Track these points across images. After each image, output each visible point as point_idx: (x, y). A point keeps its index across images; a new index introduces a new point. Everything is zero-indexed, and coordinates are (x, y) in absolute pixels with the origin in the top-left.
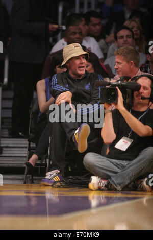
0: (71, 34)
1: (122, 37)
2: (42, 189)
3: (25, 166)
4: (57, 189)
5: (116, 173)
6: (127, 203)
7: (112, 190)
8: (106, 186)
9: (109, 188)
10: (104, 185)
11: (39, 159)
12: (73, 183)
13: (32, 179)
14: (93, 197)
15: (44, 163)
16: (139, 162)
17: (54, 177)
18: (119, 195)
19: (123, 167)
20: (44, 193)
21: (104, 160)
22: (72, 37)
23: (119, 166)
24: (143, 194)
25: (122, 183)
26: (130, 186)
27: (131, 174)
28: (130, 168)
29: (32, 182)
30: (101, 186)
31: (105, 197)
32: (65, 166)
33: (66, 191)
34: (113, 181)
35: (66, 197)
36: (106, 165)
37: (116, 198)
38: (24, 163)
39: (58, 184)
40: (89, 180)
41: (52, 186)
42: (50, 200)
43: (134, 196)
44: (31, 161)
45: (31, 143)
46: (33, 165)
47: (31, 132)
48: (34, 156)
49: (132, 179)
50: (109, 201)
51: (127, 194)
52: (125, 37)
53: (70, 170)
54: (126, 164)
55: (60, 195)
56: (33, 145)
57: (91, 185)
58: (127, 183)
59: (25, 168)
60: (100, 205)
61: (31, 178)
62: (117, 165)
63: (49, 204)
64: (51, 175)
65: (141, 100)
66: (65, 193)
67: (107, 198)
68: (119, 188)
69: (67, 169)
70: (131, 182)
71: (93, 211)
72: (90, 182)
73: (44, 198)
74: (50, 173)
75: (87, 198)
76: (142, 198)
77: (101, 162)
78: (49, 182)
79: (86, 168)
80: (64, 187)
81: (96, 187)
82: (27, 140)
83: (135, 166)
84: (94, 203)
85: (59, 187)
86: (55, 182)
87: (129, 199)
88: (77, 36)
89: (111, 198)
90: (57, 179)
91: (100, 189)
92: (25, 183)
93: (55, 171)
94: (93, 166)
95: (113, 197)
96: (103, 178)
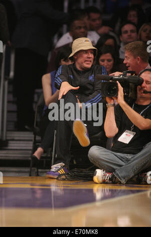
0: (76, 28)
1: (126, 32)
2: (48, 182)
3: (30, 159)
4: (62, 182)
5: (120, 166)
6: (132, 196)
7: (116, 183)
8: (110, 179)
9: (113, 181)
10: (108, 179)
11: (45, 152)
12: (77, 176)
13: (38, 172)
14: (98, 190)
15: (49, 156)
16: (143, 155)
17: (59, 170)
18: (123, 188)
19: (128, 160)
20: (49, 186)
21: (108, 153)
22: (78, 31)
23: (123, 160)
24: (147, 187)
25: (127, 176)
26: (134, 179)
27: (135, 167)
28: (134, 162)
29: (38, 175)
30: (106, 178)
31: (109, 190)
32: (70, 159)
33: (70, 184)
34: (117, 175)
35: (71, 189)
36: (111, 158)
37: (121, 190)
38: (29, 155)
39: (64, 177)
40: (94, 174)
41: (57, 179)
42: (55, 192)
43: (138, 189)
44: (36, 154)
45: (37, 136)
46: (38, 158)
47: (37, 125)
48: (40, 150)
49: (136, 172)
50: (113, 194)
51: (131, 187)
52: (129, 32)
53: (75, 163)
54: (130, 157)
55: (64, 188)
56: (38, 138)
57: (95, 179)
58: (131, 176)
59: (30, 161)
60: (104, 198)
61: (36, 170)
62: (121, 158)
63: (54, 197)
64: (56, 167)
65: (144, 94)
66: (69, 185)
67: (111, 190)
68: (123, 181)
69: (72, 161)
70: (135, 176)
71: (98, 204)
72: (95, 175)
73: (49, 191)
74: (55, 166)
75: (91, 191)
76: (146, 191)
77: (105, 155)
78: (54, 175)
79: (91, 161)
80: (69, 180)
81: (101, 180)
82: (32, 133)
83: (139, 159)
84: (98, 196)
85: (64, 180)
86: (60, 175)
87: (133, 192)
88: (82, 30)
89: (115, 190)
90: (62, 172)
91: (104, 182)
92: (30, 176)
93: (60, 164)
94: (98, 159)
95: (118, 190)
96: (108, 172)
